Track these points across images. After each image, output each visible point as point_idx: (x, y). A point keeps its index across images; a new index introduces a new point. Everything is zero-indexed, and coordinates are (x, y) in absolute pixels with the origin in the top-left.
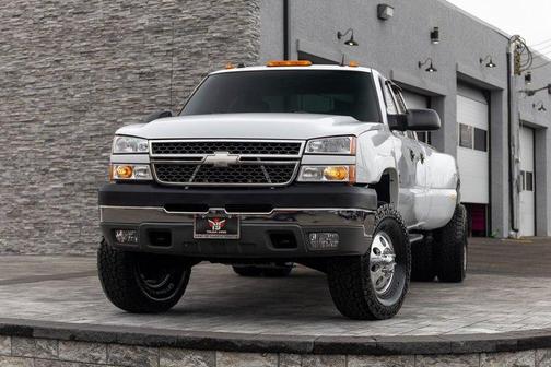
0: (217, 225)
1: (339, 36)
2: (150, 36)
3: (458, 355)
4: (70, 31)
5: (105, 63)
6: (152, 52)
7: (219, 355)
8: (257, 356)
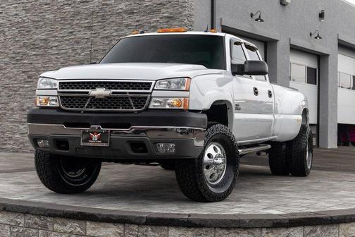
0: (95, 137)
1: (252, 15)
2: (126, 16)
3: (246, 228)
4: (78, 14)
5: (99, 33)
6: (127, 26)
7: (88, 223)
8: (111, 225)
